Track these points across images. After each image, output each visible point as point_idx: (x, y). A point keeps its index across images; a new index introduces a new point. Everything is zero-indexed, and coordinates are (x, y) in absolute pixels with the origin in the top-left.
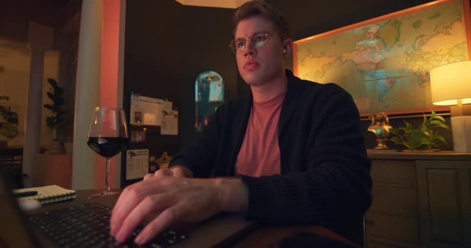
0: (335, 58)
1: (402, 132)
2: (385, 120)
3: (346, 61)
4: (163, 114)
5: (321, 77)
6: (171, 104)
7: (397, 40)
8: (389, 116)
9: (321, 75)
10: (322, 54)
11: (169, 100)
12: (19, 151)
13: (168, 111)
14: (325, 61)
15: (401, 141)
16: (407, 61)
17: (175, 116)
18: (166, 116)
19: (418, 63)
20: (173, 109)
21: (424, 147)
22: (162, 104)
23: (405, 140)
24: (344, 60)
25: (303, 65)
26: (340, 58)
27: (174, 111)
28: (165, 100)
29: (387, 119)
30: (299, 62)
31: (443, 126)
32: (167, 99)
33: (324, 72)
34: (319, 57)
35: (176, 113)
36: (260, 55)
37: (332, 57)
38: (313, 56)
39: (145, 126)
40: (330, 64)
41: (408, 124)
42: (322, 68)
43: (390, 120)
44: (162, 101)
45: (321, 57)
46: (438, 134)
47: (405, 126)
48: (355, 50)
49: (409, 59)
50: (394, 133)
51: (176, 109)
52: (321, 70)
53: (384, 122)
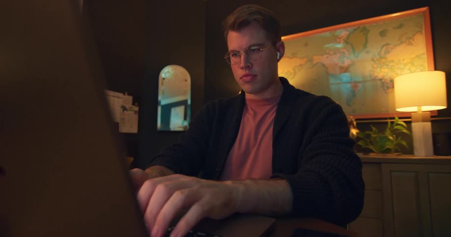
0: (306, 60)
1: (369, 136)
2: (353, 124)
3: (317, 63)
4: (122, 109)
5: (292, 78)
6: (130, 98)
7: (365, 46)
8: (356, 120)
9: (292, 76)
10: (294, 56)
11: (129, 95)
13: (127, 106)
15: (367, 145)
16: (373, 67)
17: (135, 112)
18: (125, 112)
19: (383, 70)
20: (133, 104)
21: (388, 151)
22: (121, 98)
23: (371, 143)
24: (315, 62)
26: (311, 60)
27: (133, 106)
28: (124, 94)
29: (355, 123)
31: (405, 131)
32: (126, 94)
33: (295, 73)
34: (290, 58)
35: (137, 109)
37: (304, 58)
40: (301, 65)
41: (374, 129)
42: (293, 69)
43: (357, 123)
44: (121, 95)
45: (292, 58)
46: (401, 139)
47: (372, 130)
48: (326, 54)
49: (375, 66)
50: (361, 136)
51: (136, 104)
52: (293, 71)
53: (352, 126)
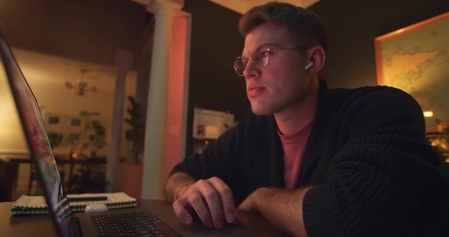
0: (436, 53)
4: (225, 127)
5: (416, 79)
6: (232, 116)
9: (416, 76)
10: (417, 50)
11: (231, 113)
12: (103, 161)
13: (229, 124)
14: (421, 58)
20: (235, 121)
22: (224, 116)
25: (390, 65)
28: (226, 113)
30: (384, 61)
32: (228, 112)
33: (421, 72)
34: (412, 54)
36: (267, 77)
38: (404, 54)
39: (206, 140)
40: (429, 61)
42: (418, 67)
45: (415, 53)
52: (416, 70)
